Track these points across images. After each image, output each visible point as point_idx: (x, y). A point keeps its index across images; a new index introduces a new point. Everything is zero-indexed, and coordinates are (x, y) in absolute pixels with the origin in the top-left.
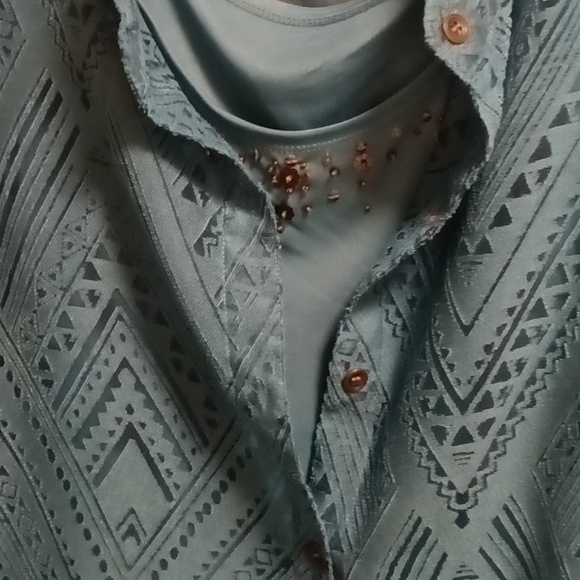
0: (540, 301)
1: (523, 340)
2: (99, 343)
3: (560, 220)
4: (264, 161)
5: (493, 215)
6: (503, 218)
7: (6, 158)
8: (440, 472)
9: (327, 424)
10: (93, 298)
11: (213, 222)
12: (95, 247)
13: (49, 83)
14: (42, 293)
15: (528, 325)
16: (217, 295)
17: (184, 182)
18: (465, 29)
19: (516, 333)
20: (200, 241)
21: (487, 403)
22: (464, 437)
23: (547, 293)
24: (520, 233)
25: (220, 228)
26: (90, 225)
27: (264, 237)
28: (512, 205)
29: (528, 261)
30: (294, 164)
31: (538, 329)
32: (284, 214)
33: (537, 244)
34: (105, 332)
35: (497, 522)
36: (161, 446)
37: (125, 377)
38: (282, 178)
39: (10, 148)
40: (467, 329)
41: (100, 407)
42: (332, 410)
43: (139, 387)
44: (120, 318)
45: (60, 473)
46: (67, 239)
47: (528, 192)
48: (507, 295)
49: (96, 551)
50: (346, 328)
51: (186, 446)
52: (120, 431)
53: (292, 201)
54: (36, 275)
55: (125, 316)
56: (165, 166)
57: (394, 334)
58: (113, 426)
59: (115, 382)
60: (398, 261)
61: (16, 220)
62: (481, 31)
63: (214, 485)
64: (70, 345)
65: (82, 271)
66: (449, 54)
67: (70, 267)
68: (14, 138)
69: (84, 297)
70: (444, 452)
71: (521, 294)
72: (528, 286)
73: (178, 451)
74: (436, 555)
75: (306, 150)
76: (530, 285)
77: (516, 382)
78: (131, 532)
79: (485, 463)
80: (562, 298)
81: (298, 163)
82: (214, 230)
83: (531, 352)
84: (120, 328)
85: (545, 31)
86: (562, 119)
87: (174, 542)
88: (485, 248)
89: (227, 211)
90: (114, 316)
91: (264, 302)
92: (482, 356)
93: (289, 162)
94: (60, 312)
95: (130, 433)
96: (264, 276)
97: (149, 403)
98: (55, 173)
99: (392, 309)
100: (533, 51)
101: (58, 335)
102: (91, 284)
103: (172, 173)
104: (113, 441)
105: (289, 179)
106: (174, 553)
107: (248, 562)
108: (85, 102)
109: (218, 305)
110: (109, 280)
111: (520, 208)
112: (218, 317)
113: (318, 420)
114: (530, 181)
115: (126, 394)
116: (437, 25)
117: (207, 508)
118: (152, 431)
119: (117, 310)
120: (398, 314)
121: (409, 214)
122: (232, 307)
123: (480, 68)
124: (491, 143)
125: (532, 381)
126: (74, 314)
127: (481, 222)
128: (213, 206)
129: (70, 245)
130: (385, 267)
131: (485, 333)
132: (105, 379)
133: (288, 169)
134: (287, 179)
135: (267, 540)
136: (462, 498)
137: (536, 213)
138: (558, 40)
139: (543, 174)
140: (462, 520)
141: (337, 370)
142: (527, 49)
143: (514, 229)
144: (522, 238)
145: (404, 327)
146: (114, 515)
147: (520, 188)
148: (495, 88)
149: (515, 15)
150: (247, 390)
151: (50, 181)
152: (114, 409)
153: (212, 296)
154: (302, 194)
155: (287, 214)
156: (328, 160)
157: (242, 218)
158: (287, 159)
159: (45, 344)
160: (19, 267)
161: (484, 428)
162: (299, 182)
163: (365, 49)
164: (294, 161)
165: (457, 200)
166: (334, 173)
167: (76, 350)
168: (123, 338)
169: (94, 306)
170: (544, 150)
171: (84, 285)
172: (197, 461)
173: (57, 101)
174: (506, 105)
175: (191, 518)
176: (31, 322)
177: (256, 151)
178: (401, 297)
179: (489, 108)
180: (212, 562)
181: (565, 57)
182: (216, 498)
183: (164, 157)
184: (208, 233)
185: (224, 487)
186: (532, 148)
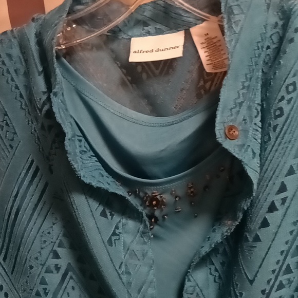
0: (288, 265)
1: (281, 287)
2: (61, 292)
3: (295, 223)
4: (141, 194)
5: (260, 222)
6: (265, 224)
7: (12, 199)
10: (58, 268)
11: (117, 227)
12: (58, 242)
13: (32, 161)
14: (31, 267)
15: (283, 278)
16: (120, 267)
17: (101, 208)
18: (237, 133)
19: (277, 283)
20: (110, 238)
24: (274, 231)
25: (120, 230)
26: (54, 231)
27: (143, 234)
28: (269, 217)
29: (280, 245)
30: (156, 195)
31: (289, 280)
32: (153, 220)
33: (284, 235)
34: (64, 286)
38: (151, 203)
39: (14, 194)
40: (251, 282)
44: (71, 278)
46: (43, 239)
47: (277, 210)
48: (271, 263)
50: (189, 280)
53: (157, 213)
54: (28, 258)
55: (74, 277)
56: (91, 201)
57: (215, 281)
60: (213, 246)
61: (18, 230)
62: (246, 131)
64: (46, 294)
65: (52, 254)
67: (45, 252)
68: (16, 189)
69: (53, 268)
71: (278, 262)
72: (281, 258)
75: (162, 188)
76: (283, 257)
81: (159, 195)
82: (117, 232)
83: (286, 292)
84: (72, 283)
85: (278, 130)
86: (291, 172)
88: (257, 239)
89: (124, 221)
90: (68, 277)
91: (144, 269)
93: (154, 195)
94: (41, 277)
96: (144, 255)
98: (36, 205)
99: (213, 268)
100: (273, 140)
101: (40, 288)
102: (56, 261)
103: (94, 204)
105: (154, 203)
109: (120, 273)
110: (65, 259)
111: (273, 218)
112: (121, 279)
114: (278, 204)
116: (222, 132)
119: (70, 274)
120: (216, 270)
122: (128, 273)
123: (246, 151)
124: (255, 187)
126: (48, 277)
127: (255, 225)
128: (117, 218)
129: (45, 241)
130: (206, 249)
131: (261, 283)
133: (154, 198)
134: (153, 203)
137: (282, 220)
138: (285, 133)
139: (284, 201)
142: (270, 139)
143: (272, 228)
144: (276, 233)
145: (220, 277)
147: (272, 208)
148: (255, 159)
149: (262, 121)
151: (34, 210)
153: (117, 268)
154: (162, 210)
155: (155, 220)
156: (174, 192)
157: (131, 224)
158: (153, 193)
159: (34, 293)
160: (20, 254)
162: (160, 204)
164: (156, 194)
165: (241, 215)
166: (177, 199)
167: (50, 296)
168: (73, 288)
169: (58, 273)
170: (283, 188)
171: (52, 262)
173: (37, 170)
174: (262, 166)
176: (27, 282)
177: (137, 190)
178: (217, 261)
179: (252, 170)
181: (290, 142)
183: (91, 197)
184: (114, 234)
186: (277, 188)
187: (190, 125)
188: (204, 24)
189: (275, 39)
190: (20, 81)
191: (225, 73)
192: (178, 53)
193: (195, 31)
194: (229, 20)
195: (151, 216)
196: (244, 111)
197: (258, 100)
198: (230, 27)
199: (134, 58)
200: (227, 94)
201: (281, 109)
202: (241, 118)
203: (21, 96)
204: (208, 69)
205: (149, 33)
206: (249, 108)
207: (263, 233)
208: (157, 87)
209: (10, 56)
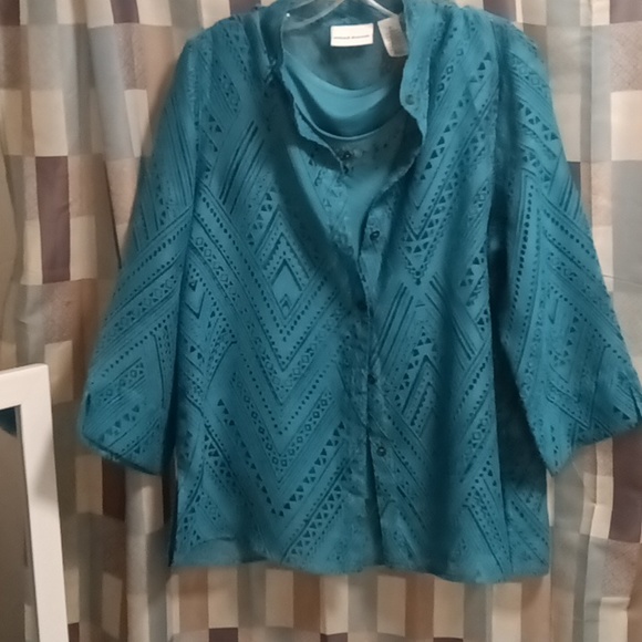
0: (443, 196)
1: (438, 212)
3: (449, 167)
6: (429, 166)
8: (410, 264)
9: (363, 255)
10: (270, 208)
11: (319, 174)
12: (270, 187)
13: (252, 123)
14: (250, 206)
15: (439, 206)
17: (309, 159)
18: (413, 100)
19: (435, 209)
20: (316, 181)
21: (426, 236)
22: (418, 249)
23: (445, 194)
25: (322, 176)
26: (268, 178)
28: (432, 161)
29: (438, 182)
30: (349, 151)
31: (443, 207)
33: (441, 176)
34: (274, 222)
35: (431, 283)
36: (297, 268)
37: (282, 240)
40: (418, 208)
41: (273, 252)
42: (366, 249)
43: (288, 244)
44: (280, 216)
45: (256, 281)
47: (437, 156)
48: (432, 194)
49: (272, 312)
51: (307, 268)
52: (281, 261)
53: (348, 165)
54: (247, 199)
55: (282, 215)
56: (303, 153)
58: (278, 260)
59: (278, 242)
61: (239, 177)
62: (419, 99)
63: (319, 284)
64: (261, 227)
65: (266, 197)
66: (409, 108)
67: (262, 194)
69: (267, 207)
70: (411, 256)
71: (436, 194)
72: (438, 191)
73: (304, 270)
74: (409, 297)
75: (354, 145)
76: (440, 190)
77: (436, 227)
78: (286, 304)
79: (426, 260)
80: (451, 195)
81: (351, 150)
82: (320, 177)
83: (441, 216)
84: (280, 220)
86: (447, 130)
87: (303, 308)
88: (423, 177)
89: (324, 169)
90: (278, 215)
91: (341, 204)
92: (424, 218)
94: (257, 214)
95: (285, 263)
96: (340, 194)
97: (292, 250)
98: (255, 158)
101: (257, 222)
102: (269, 202)
103: (305, 156)
104: (278, 266)
106: (303, 313)
107: (332, 316)
108: (269, 130)
109: (324, 205)
110: (276, 201)
111: (435, 162)
113: (360, 254)
114: (438, 152)
115: (283, 247)
116: (404, 98)
117: (316, 294)
118: (293, 262)
119: (279, 213)
121: (393, 168)
122: (329, 205)
123: (419, 113)
124: (424, 139)
125: (441, 227)
126: (263, 214)
127: (421, 168)
128: (319, 168)
129: (261, 186)
130: (386, 188)
131: (425, 209)
132: (275, 241)
133: (347, 153)
134: (347, 156)
135: (341, 305)
136: (418, 273)
137: (440, 164)
139: (442, 149)
140: (418, 282)
141: (368, 231)
143: (433, 170)
146: (279, 296)
147: (434, 155)
148: (424, 119)
150: (336, 237)
151: (253, 161)
152: (279, 252)
154: (352, 163)
156: (362, 148)
157: (330, 172)
158: (347, 149)
159: (251, 227)
161: (425, 245)
162: (351, 157)
163: (370, 109)
165: (412, 161)
166: (364, 153)
167: (264, 229)
170: (442, 141)
171: (266, 202)
172: (311, 274)
173: (256, 129)
174: (428, 125)
175: (309, 298)
179: (423, 126)
180: (318, 316)
182: (319, 288)
184: (318, 178)
185: (322, 283)
186: (437, 141)
187: (376, 97)
188: (388, 20)
189: (440, 34)
190: (245, 57)
191: (406, 57)
192: (369, 40)
193: (382, 24)
194: (409, 19)
195: (345, 167)
196: (418, 85)
197: (427, 77)
198: (410, 24)
199: (335, 43)
200: (409, 72)
201: (443, 85)
202: (416, 90)
203: (245, 70)
204: (391, 54)
205: (345, 24)
206: (422, 83)
207: (428, 174)
208: (350, 67)
209: (237, 38)
